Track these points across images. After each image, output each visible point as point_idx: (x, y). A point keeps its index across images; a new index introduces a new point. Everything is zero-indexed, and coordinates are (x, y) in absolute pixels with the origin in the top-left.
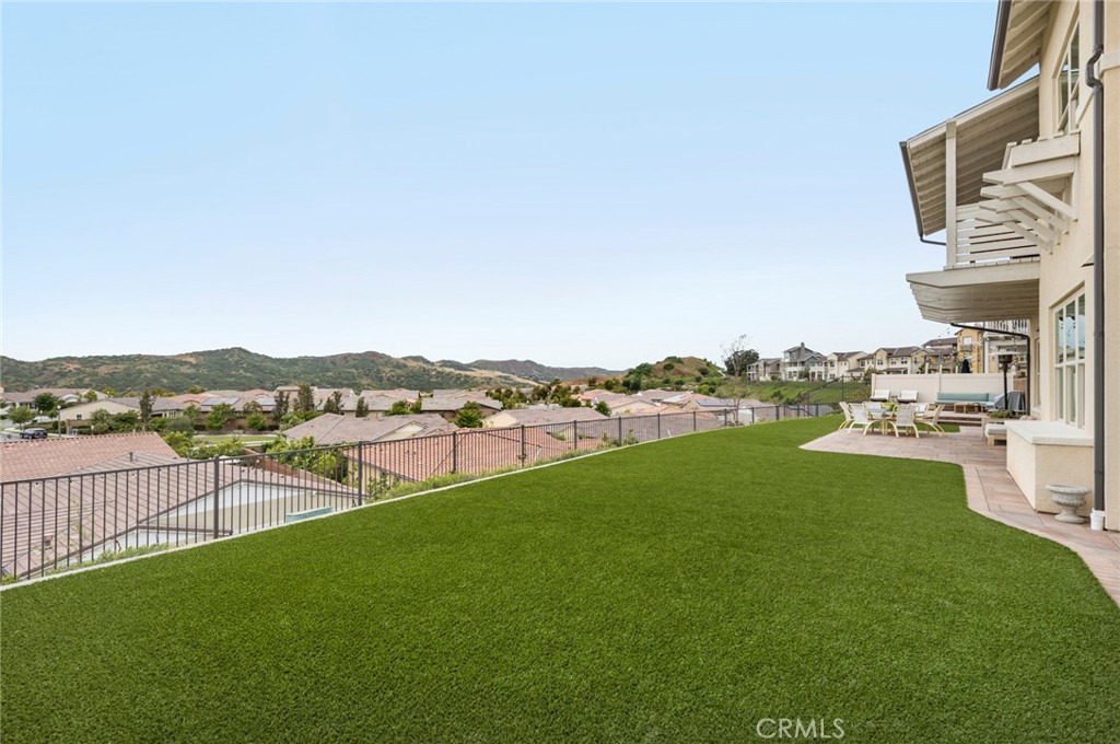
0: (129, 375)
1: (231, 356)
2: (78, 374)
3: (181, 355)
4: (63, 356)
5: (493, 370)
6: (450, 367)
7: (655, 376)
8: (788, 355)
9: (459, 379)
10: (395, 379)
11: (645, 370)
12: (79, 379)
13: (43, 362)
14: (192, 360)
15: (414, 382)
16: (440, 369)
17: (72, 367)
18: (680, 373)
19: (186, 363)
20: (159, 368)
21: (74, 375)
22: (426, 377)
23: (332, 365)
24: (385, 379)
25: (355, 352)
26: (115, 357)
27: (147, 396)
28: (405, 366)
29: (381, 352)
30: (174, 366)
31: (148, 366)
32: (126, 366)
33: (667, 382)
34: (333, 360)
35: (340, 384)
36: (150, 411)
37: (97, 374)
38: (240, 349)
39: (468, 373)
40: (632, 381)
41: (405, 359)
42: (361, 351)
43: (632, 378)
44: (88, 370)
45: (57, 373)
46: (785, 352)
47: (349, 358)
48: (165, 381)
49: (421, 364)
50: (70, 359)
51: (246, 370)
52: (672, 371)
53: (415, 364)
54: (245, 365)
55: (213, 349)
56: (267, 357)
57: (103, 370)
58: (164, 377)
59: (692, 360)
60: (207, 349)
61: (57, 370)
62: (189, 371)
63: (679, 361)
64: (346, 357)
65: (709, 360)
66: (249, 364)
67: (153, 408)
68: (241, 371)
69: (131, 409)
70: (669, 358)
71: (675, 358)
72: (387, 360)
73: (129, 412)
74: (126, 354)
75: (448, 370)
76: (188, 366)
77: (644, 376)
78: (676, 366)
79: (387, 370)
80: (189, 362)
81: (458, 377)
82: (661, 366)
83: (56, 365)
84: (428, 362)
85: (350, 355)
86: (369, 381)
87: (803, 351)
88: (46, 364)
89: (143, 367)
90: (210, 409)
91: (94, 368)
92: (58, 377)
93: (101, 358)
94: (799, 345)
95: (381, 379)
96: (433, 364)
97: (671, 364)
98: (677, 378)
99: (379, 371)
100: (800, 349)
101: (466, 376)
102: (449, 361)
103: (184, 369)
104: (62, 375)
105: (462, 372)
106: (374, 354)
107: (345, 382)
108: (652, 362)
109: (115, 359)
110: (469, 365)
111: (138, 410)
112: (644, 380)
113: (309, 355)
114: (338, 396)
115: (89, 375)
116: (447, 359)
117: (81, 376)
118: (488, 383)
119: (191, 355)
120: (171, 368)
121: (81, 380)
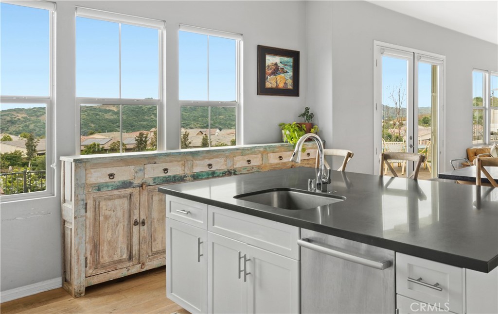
2: (25, 122)
12: (25, 126)
17: (20, 116)
19: (109, 111)
20: (89, 115)
21: (22, 122)
27: (31, 139)
30: (100, 113)
36: (35, 151)
44: (32, 118)
45: (8, 121)
48: (93, 125)
58: (92, 122)
61: (9, 118)
62: (112, 117)
67: (37, 148)
69: (18, 149)
73: (16, 152)
76: (110, 113)
80: (112, 110)
83: (8, 115)
91: (38, 117)
92: (9, 124)
103: (108, 116)
104: (13, 122)
111: (24, 152)
115: (34, 122)
117: (28, 123)
120: (97, 115)
121: (27, 126)
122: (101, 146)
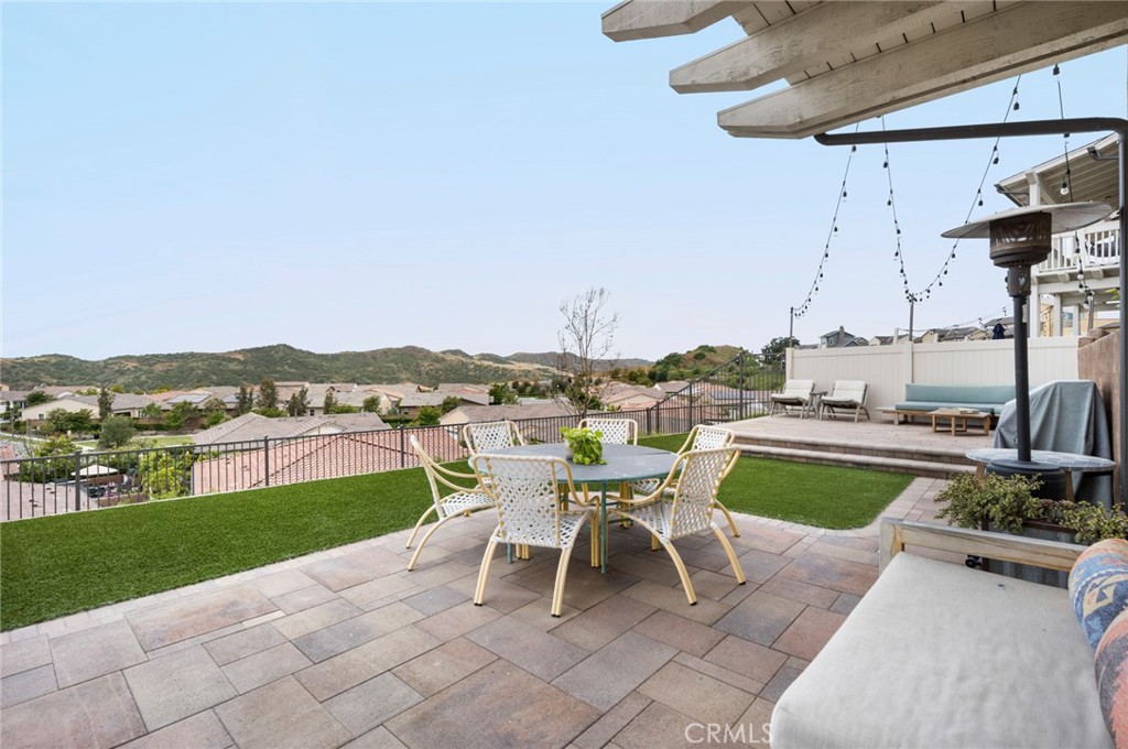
0: (182, 372)
1: (276, 353)
2: (136, 372)
3: (230, 353)
4: (122, 355)
5: (532, 362)
6: (488, 360)
7: (685, 367)
8: (825, 340)
9: (497, 372)
10: (433, 373)
11: (674, 360)
12: (136, 377)
13: (105, 361)
14: (240, 357)
15: (453, 376)
16: (479, 363)
17: (130, 365)
18: (711, 362)
19: (234, 360)
20: (209, 365)
21: (132, 372)
22: (464, 370)
23: (372, 361)
24: (424, 373)
25: (395, 347)
26: (170, 355)
28: (444, 360)
29: (420, 346)
30: (224, 363)
31: (200, 363)
32: (179, 364)
33: (697, 372)
34: (374, 355)
35: (380, 378)
36: (110, 410)
37: (152, 372)
38: (285, 345)
39: (507, 366)
40: (659, 372)
41: (444, 353)
42: (401, 345)
43: (658, 370)
44: (144, 368)
45: (117, 371)
46: (822, 338)
47: (389, 353)
48: (215, 378)
49: (460, 357)
50: (129, 358)
51: (291, 366)
52: (704, 361)
53: (453, 358)
54: (289, 361)
55: (260, 346)
56: (310, 353)
57: (158, 368)
58: (214, 373)
59: (727, 349)
60: (254, 346)
61: (117, 368)
62: (237, 368)
63: (712, 350)
64: (386, 352)
65: (745, 349)
66: (294, 360)
68: (286, 367)
69: (86, 407)
70: (701, 347)
71: (707, 346)
72: (426, 354)
73: (82, 411)
74: (181, 352)
75: (486, 363)
76: (236, 363)
77: (672, 367)
78: (708, 355)
79: (426, 364)
80: (237, 359)
81: (496, 370)
82: (692, 356)
83: (116, 363)
84: (466, 356)
85: (390, 349)
86: (409, 375)
87: (842, 336)
88: (107, 363)
89: (195, 364)
90: (170, 407)
91: (151, 366)
92: (118, 375)
93: (157, 356)
94: (838, 329)
95: (420, 374)
96: (471, 358)
97: (703, 353)
98: (708, 368)
99: (418, 366)
100: (838, 333)
101: (504, 369)
102: (488, 355)
103: (232, 366)
104: (122, 373)
105: (501, 366)
106: (413, 349)
107: (385, 377)
108: (682, 352)
109: (170, 357)
110: (508, 358)
111: (95, 412)
112: (673, 371)
113: (351, 350)
114: (303, 393)
115: (146, 372)
116: (486, 352)
117: (138, 374)
118: (526, 376)
119: (240, 352)
120: (220, 364)
121: (138, 378)
122: (194, 406)
